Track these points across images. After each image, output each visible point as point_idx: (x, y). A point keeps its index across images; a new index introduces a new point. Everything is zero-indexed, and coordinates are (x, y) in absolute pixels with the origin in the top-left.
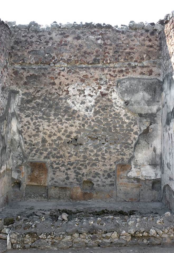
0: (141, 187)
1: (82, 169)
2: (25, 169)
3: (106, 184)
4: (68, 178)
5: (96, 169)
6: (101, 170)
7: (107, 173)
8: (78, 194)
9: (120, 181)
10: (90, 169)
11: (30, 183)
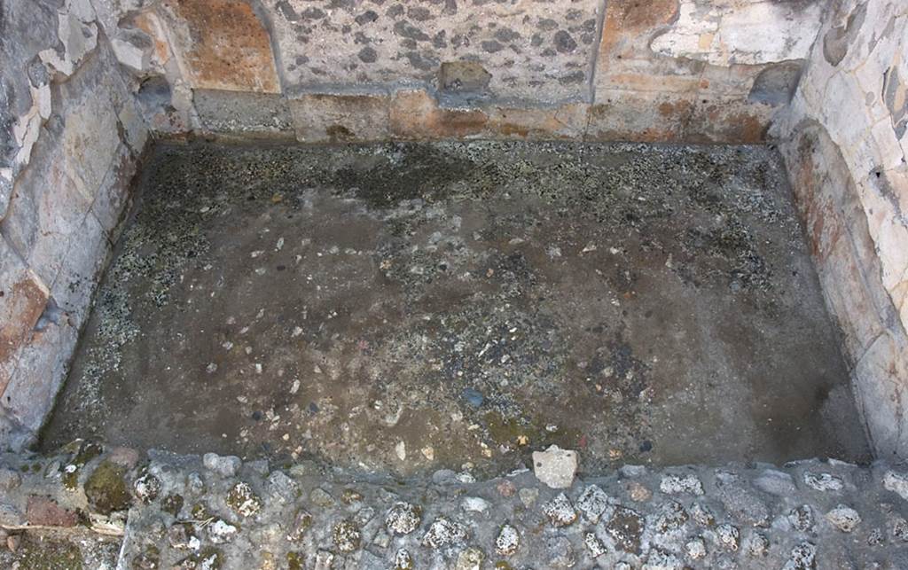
0: (702, 90)
1: (433, 17)
2: (163, 28)
3: (547, 76)
4: (369, 56)
5: (501, 16)
6: (527, 18)
7: (555, 31)
8: (421, 119)
9: (613, 68)
10: (470, 17)
11: (207, 84)
